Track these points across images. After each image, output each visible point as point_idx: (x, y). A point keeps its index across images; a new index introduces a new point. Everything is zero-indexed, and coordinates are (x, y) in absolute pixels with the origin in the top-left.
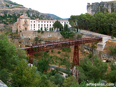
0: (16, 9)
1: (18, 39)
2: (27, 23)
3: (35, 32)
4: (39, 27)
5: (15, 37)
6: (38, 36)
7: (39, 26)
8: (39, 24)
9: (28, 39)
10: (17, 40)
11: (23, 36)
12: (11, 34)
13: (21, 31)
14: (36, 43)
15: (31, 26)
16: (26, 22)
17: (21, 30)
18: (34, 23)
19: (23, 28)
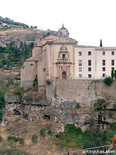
0: (15, 30)
1: (40, 105)
2: (66, 56)
3: (94, 84)
4: (104, 69)
5: (31, 100)
6: (105, 95)
7: (104, 64)
8: (104, 61)
9: (74, 106)
10: (37, 109)
11: (55, 96)
12: (18, 91)
13: (49, 83)
14: (100, 117)
15: (80, 65)
16: (64, 55)
17: (48, 78)
18: (90, 57)
19: (54, 72)
